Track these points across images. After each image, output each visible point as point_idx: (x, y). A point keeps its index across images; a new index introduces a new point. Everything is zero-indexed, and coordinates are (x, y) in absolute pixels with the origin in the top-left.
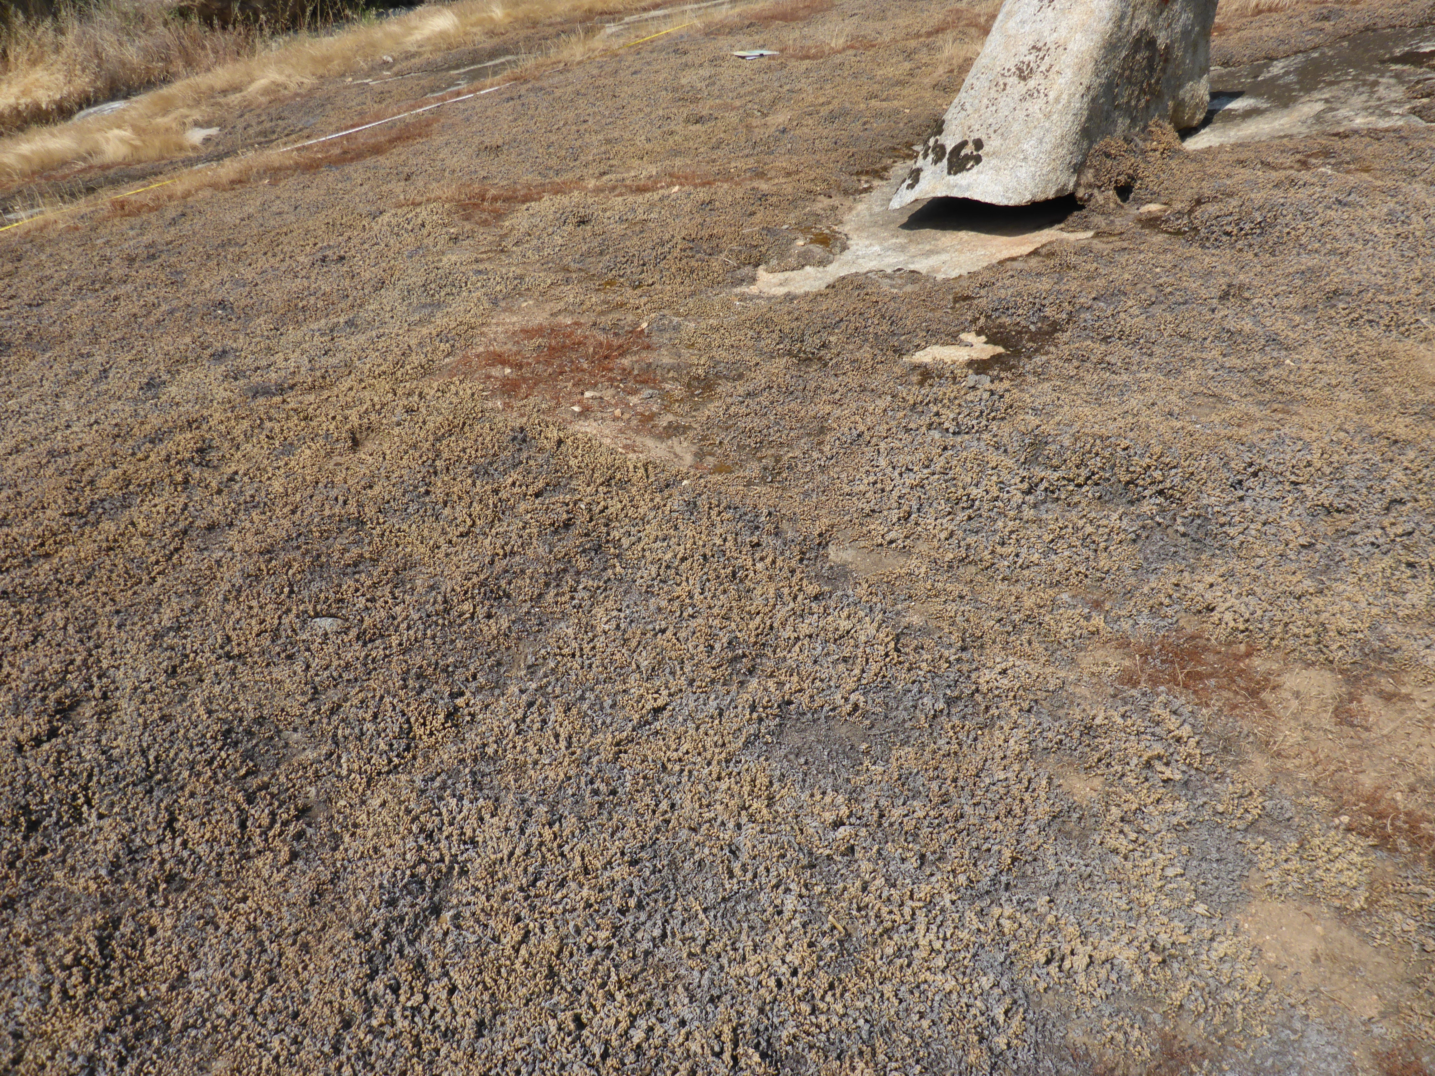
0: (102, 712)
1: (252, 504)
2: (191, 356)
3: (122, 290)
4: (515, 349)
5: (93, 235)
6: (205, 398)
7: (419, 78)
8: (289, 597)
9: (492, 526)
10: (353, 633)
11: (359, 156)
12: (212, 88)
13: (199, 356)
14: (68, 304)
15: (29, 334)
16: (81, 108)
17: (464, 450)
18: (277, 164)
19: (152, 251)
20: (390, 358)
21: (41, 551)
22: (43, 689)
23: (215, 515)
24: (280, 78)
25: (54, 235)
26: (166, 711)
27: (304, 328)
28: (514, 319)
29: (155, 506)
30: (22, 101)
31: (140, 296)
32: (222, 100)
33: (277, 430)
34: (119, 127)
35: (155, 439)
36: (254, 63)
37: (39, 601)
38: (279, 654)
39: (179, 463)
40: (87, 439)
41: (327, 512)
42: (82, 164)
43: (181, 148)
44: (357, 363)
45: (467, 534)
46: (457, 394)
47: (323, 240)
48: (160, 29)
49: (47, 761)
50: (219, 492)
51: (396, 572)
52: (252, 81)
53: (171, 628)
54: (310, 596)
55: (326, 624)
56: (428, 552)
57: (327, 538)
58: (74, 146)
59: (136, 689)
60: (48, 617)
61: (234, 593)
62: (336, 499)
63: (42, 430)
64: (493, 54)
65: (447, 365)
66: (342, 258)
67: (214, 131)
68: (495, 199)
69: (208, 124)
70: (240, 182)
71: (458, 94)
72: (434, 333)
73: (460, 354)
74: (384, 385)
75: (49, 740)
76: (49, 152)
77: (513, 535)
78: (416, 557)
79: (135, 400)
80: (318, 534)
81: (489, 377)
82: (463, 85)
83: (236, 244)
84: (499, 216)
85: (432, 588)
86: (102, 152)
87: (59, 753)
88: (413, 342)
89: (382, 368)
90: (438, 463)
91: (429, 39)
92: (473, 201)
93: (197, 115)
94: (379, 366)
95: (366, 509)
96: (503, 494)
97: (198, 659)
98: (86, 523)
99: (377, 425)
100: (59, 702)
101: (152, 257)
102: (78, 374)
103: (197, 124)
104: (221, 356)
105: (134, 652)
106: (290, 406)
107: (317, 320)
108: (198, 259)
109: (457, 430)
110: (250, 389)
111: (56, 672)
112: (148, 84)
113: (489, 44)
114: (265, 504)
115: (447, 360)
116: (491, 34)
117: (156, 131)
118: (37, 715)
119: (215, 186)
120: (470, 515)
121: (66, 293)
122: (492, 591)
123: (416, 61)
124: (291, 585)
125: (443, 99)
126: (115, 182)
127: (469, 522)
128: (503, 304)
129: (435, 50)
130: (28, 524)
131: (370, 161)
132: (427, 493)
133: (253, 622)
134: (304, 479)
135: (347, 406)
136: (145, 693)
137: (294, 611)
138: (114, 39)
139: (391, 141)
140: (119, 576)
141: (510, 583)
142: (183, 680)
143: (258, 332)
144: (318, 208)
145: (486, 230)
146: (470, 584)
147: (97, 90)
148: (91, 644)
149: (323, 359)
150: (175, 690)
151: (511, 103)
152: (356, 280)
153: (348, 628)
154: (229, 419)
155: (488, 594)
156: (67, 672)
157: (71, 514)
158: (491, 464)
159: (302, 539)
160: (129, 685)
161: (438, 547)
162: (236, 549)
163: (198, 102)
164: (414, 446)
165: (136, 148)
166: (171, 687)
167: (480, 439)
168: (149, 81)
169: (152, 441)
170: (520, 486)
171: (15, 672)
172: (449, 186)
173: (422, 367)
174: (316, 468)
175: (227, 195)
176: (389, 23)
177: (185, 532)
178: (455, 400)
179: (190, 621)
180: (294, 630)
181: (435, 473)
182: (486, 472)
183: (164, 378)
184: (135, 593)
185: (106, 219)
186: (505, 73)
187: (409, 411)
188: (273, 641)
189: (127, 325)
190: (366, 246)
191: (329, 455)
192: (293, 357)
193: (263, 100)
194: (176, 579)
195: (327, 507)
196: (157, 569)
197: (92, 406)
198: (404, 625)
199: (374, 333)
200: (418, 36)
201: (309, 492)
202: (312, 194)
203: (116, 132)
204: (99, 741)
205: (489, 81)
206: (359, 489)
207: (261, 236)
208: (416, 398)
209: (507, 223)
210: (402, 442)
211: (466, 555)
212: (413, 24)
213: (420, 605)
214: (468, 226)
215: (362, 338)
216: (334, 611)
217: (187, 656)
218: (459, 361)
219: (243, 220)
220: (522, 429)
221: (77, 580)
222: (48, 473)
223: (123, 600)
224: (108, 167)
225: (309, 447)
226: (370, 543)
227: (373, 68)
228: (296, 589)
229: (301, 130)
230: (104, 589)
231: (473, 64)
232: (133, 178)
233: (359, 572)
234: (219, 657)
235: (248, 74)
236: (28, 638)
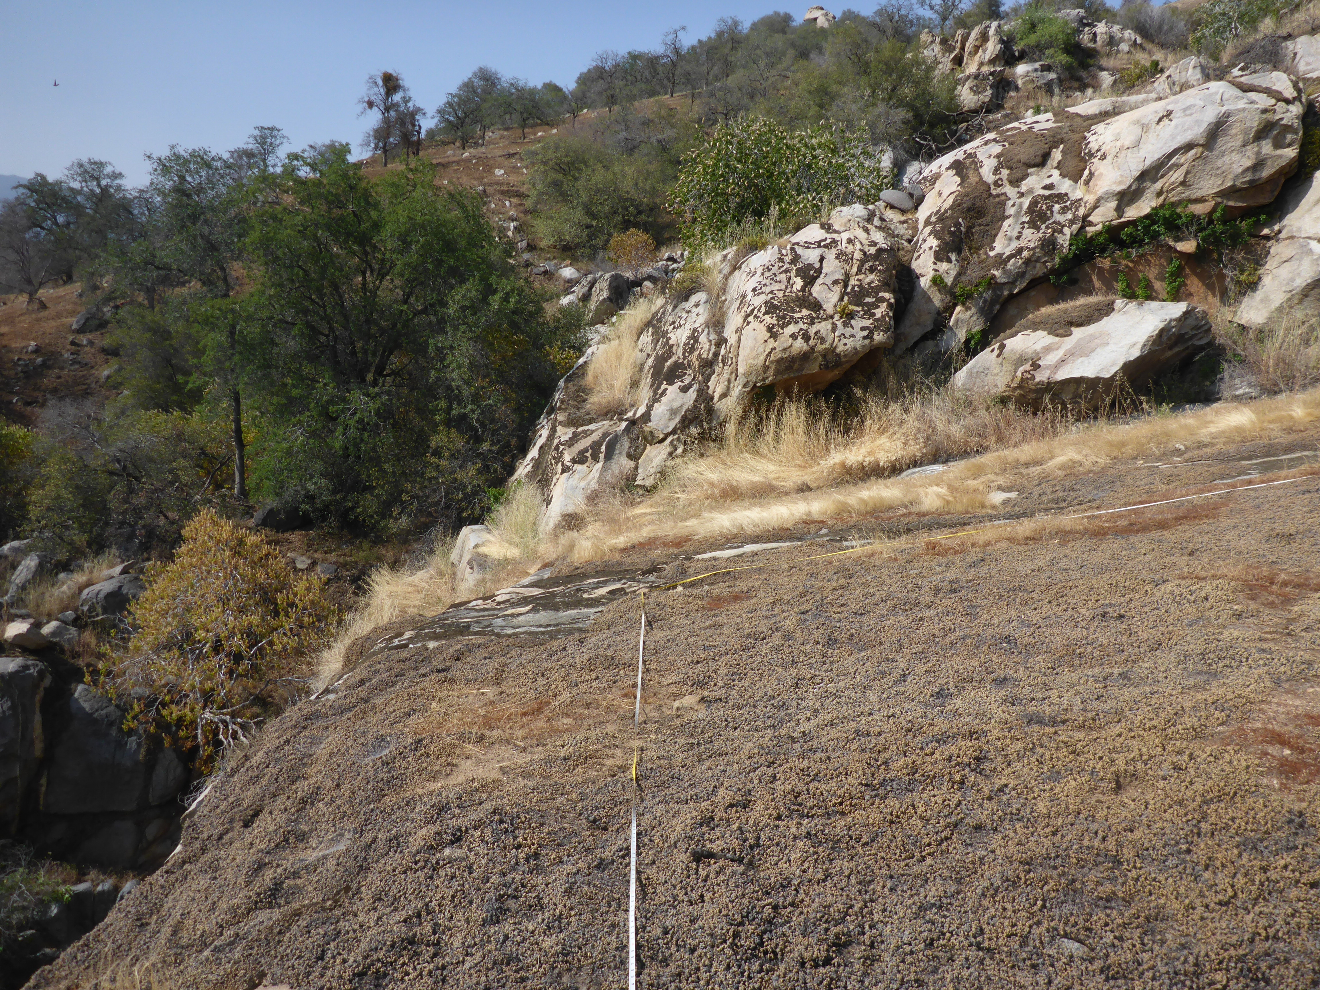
0: (867, 958)
1: (1017, 817)
2: (977, 677)
3: (926, 613)
4: (1297, 731)
5: (908, 567)
6: (984, 715)
7: (1210, 466)
8: (1040, 910)
9: (1255, 902)
10: (1098, 965)
11: (1145, 529)
12: (1017, 461)
13: (983, 679)
14: (883, 618)
15: (852, 635)
16: (908, 468)
17: (1233, 819)
18: (1068, 528)
19: (955, 586)
20: (1162, 715)
21: (839, 809)
22: (827, 922)
23: (983, 817)
24: (1077, 457)
25: (878, 563)
26: (922, 977)
27: (1079, 672)
28: (1298, 702)
29: (934, 796)
30: (867, 459)
31: (940, 621)
32: (1024, 471)
33: (1047, 757)
34: (938, 485)
35: (941, 740)
36: (1056, 442)
37: (832, 848)
38: (1024, 960)
39: (958, 764)
40: (885, 728)
41: (1086, 843)
42: (903, 511)
43: (983, 506)
44: (1128, 713)
45: (1227, 904)
46: (1230, 762)
47: (1105, 598)
48: (982, 412)
49: (821, 982)
50: (990, 799)
51: (1147, 919)
52: (1052, 458)
53: (934, 905)
54: (1061, 916)
55: (1072, 946)
56: (1182, 911)
57: (1083, 867)
58: (900, 495)
59: (898, 948)
60: (837, 863)
61: (992, 892)
62: (1096, 833)
63: (850, 712)
64: (1289, 449)
65: (1220, 733)
66: (1121, 617)
67: (1013, 495)
68: (1285, 584)
69: (1009, 489)
70: (1034, 539)
71: (1250, 482)
72: (1210, 700)
73: (1235, 726)
74: (1154, 739)
75: (824, 966)
76: (881, 499)
77: (1280, 921)
78: (1169, 911)
79: (926, 704)
80: (1074, 860)
81: (1266, 754)
82: (1255, 475)
83: (1026, 590)
84: (1287, 601)
85: (1183, 946)
86: (921, 503)
87: (832, 979)
88: (1187, 705)
89: (1153, 722)
90: (1203, 825)
91: (1224, 432)
92: (1260, 582)
93: (1001, 481)
94: (1150, 720)
95: (1125, 851)
96: (1272, 874)
97: (953, 940)
98: (876, 796)
99: (1142, 774)
100: (837, 936)
101: (954, 591)
102: (884, 674)
103: (1000, 488)
104: (1002, 682)
105: (901, 915)
106: (1061, 738)
107: (1091, 667)
108: (991, 598)
109: (1228, 798)
110: (1026, 716)
111: (839, 911)
112: (964, 454)
113: (1286, 439)
114: (1029, 820)
115: (1221, 728)
116: (1290, 430)
117: (966, 491)
118: (820, 941)
119: (1011, 540)
120: (1233, 886)
121: (883, 609)
122: (1249, 970)
123: (1208, 450)
124: (1044, 901)
125: (1234, 486)
126: (929, 527)
127: (1230, 893)
128: (1286, 686)
129: (1228, 443)
130: (833, 784)
131: (1155, 534)
132: (1189, 851)
133: (1006, 923)
134: (1068, 808)
135: (1114, 750)
136: (906, 954)
137: (1046, 925)
138: (944, 418)
139: (1177, 519)
140: (896, 846)
141: (1271, 967)
142: (937, 954)
143: (1037, 668)
144: (1102, 570)
145: (1272, 611)
146: (1226, 955)
147: (924, 455)
148: (867, 897)
149: (1096, 703)
150: (929, 960)
151: (1307, 495)
152: (1133, 638)
153: (1093, 958)
154: (1005, 737)
155: (1245, 972)
156: (847, 914)
157: (866, 785)
158: (1261, 840)
159: (1059, 861)
160: (893, 943)
161: (1194, 908)
162: (998, 852)
163: (1004, 471)
164: (1180, 803)
165: (948, 502)
166: (927, 956)
167: (1252, 813)
168: (965, 451)
169: (938, 741)
170: (1293, 871)
171: (807, 901)
172: (1234, 565)
173: (1195, 730)
174: (1078, 800)
175: (1021, 549)
176: (1184, 417)
177: (956, 826)
178: (1228, 769)
179: (951, 904)
180: (1042, 943)
181: (1199, 835)
182: (1255, 848)
183: (951, 691)
184: (907, 865)
185: (921, 555)
186: (1303, 467)
187: (1177, 768)
188: (1021, 946)
189: (927, 642)
190: (1146, 609)
191: (1092, 790)
192: (1066, 696)
193: (1060, 473)
194: (943, 864)
195: (1087, 838)
196: (928, 850)
197: (891, 702)
198: (1150, 974)
199: (1148, 689)
200: (1213, 429)
201: (1071, 819)
202: (1098, 557)
203: (935, 488)
204: (862, 982)
205: (1284, 473)
206: (1120, 829)
207: (1048, 587)
208: (1186, 758)
209: (1296, 608)
210: (1167, 796)
211: (1224, 926)
212: (1209, 418)
213: (1169, 960)
214: (1253, 606)
215: (1135, 692)
216: (1082, 937)
217: (944, 934)
218: (1233, 732)
219: (1033, 571)
220: (1301, 814)
221: (864, 840)
222: (853, 748)
223: (898, 868)
224: (924, 515)
225: (1075, 779)
226: (1123, 884)
227: (1164, 454)
228: (1048, 905)
229: (1090, 501)
230: (883, 854)
231: (1267, 456)
232: (942, 525)
233: (1111, 908)
234: (971, 945)
235: (1050, 452)
236: (820, 876)
